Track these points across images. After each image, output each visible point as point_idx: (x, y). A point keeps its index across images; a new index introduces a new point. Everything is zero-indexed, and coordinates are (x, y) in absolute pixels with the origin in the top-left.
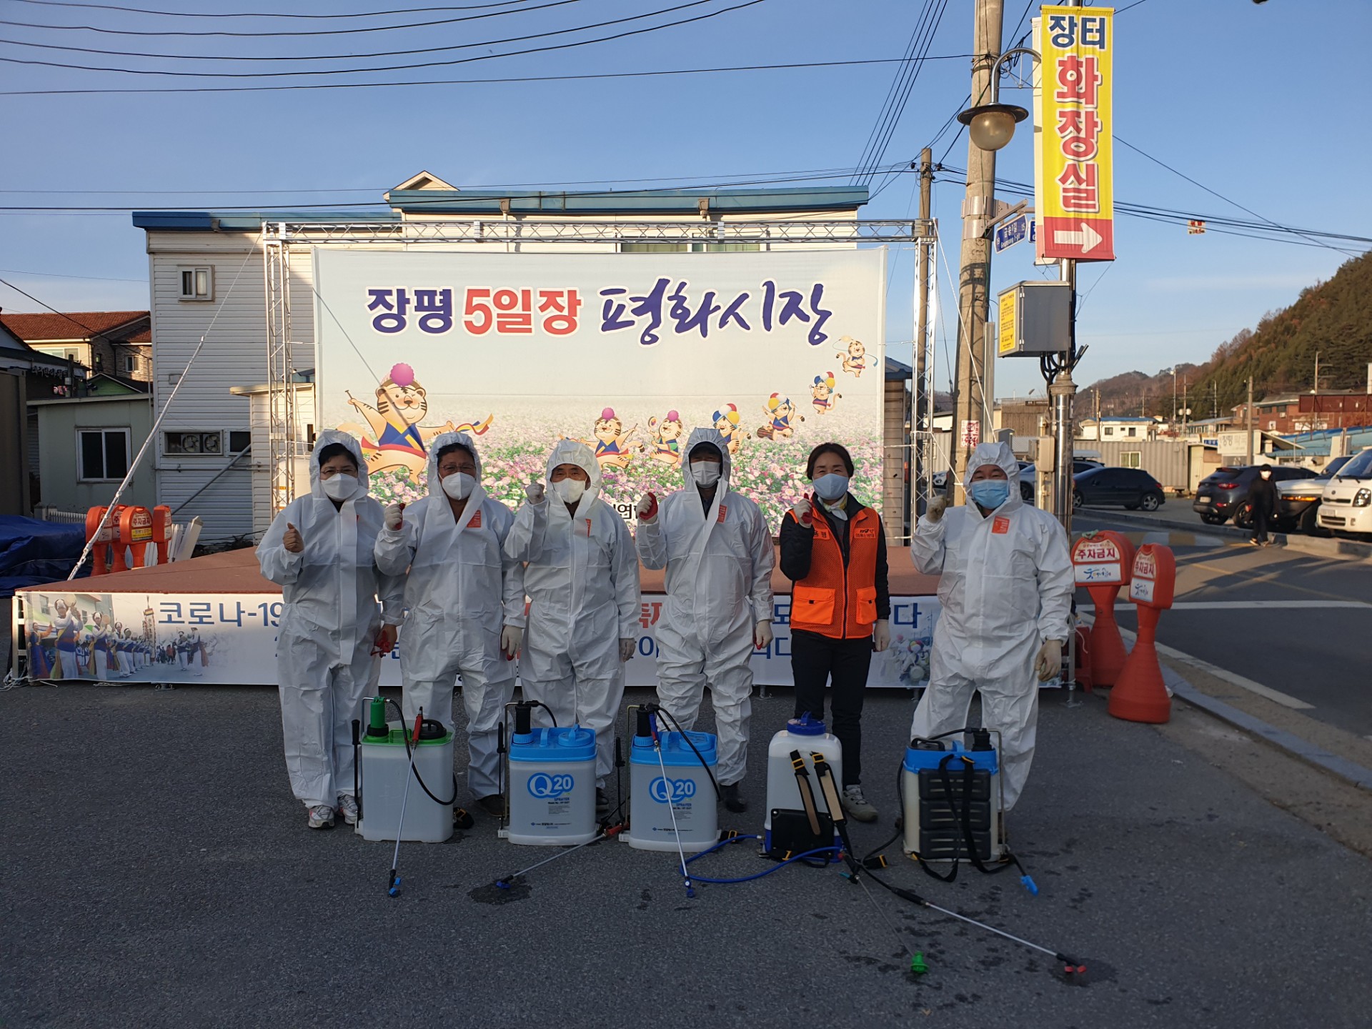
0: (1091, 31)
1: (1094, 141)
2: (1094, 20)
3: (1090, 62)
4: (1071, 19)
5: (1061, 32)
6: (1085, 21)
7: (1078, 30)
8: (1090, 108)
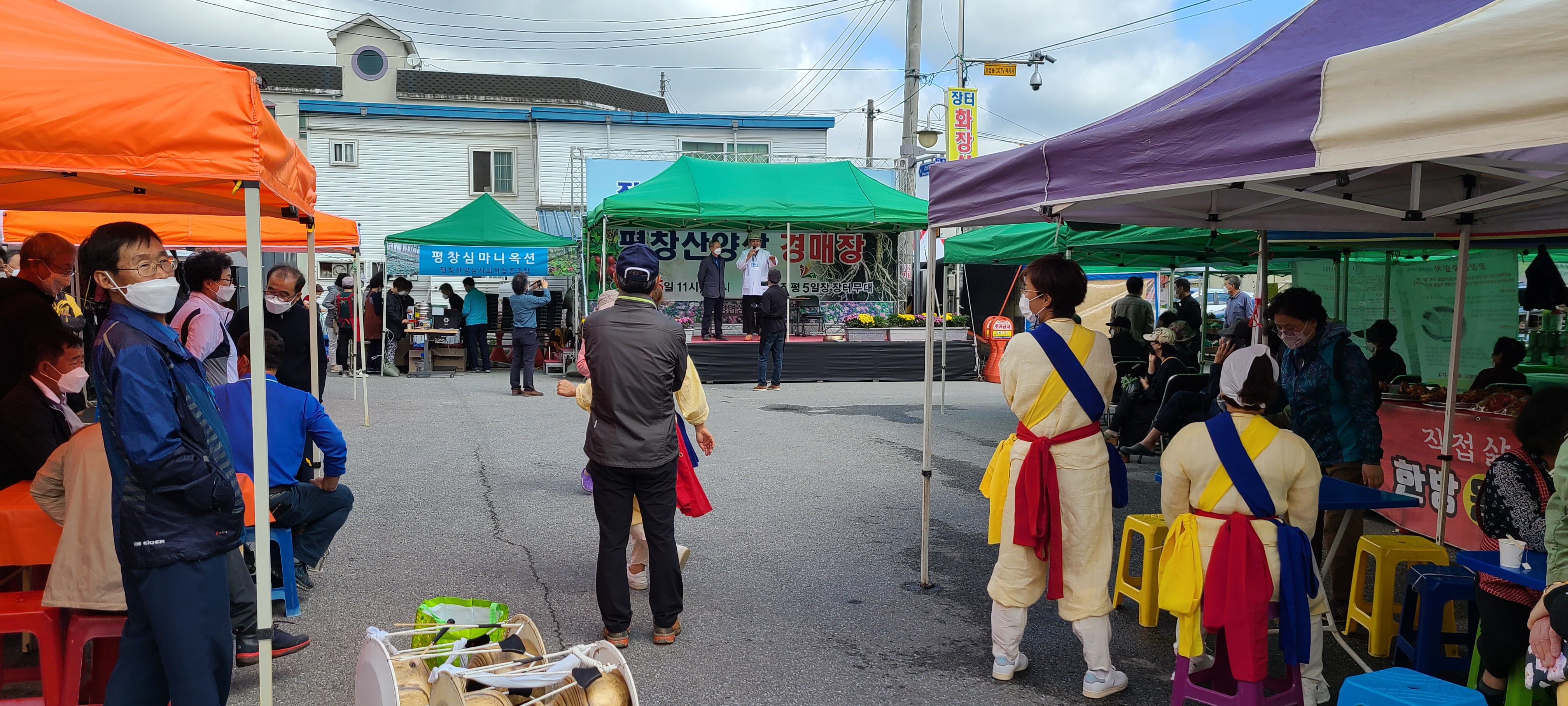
0: (968, 98)
1: (970, 145)
2: (970, 94)
3: (968, 111)
4: (960, 93)
5: (956, 98)
6: (966, 94)
7: (963, 98)
8: (969, 131)
